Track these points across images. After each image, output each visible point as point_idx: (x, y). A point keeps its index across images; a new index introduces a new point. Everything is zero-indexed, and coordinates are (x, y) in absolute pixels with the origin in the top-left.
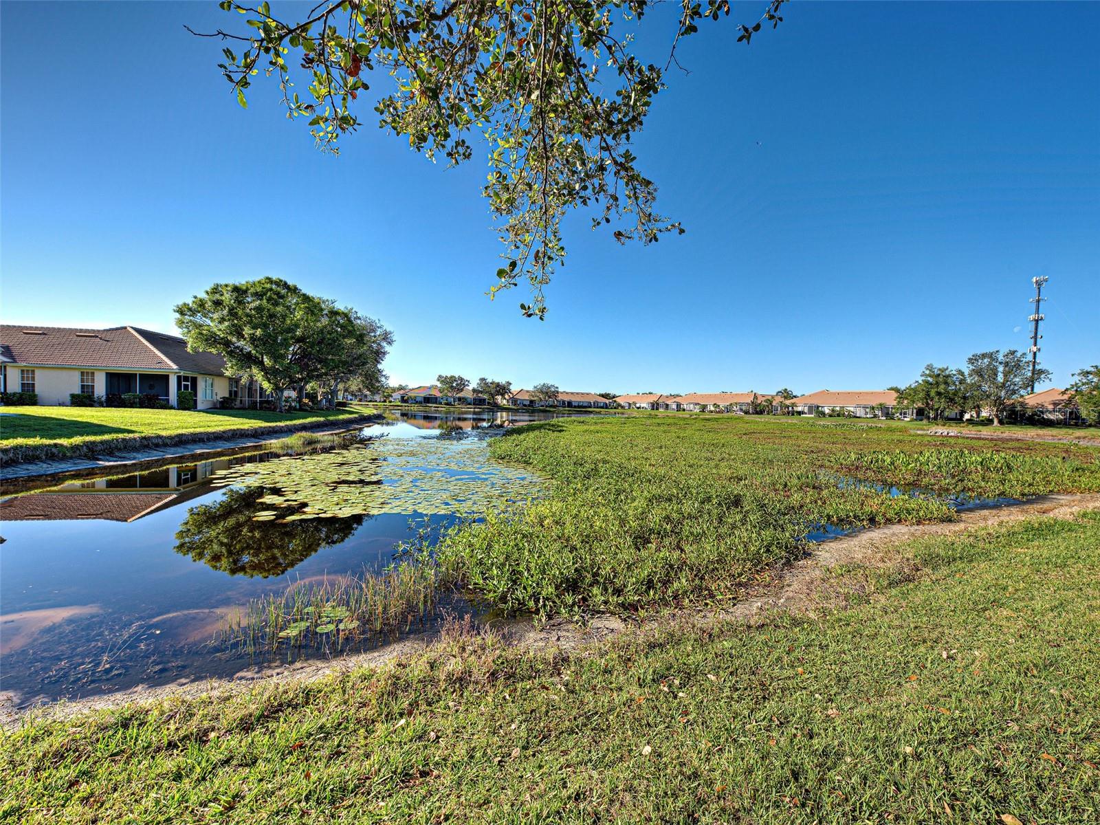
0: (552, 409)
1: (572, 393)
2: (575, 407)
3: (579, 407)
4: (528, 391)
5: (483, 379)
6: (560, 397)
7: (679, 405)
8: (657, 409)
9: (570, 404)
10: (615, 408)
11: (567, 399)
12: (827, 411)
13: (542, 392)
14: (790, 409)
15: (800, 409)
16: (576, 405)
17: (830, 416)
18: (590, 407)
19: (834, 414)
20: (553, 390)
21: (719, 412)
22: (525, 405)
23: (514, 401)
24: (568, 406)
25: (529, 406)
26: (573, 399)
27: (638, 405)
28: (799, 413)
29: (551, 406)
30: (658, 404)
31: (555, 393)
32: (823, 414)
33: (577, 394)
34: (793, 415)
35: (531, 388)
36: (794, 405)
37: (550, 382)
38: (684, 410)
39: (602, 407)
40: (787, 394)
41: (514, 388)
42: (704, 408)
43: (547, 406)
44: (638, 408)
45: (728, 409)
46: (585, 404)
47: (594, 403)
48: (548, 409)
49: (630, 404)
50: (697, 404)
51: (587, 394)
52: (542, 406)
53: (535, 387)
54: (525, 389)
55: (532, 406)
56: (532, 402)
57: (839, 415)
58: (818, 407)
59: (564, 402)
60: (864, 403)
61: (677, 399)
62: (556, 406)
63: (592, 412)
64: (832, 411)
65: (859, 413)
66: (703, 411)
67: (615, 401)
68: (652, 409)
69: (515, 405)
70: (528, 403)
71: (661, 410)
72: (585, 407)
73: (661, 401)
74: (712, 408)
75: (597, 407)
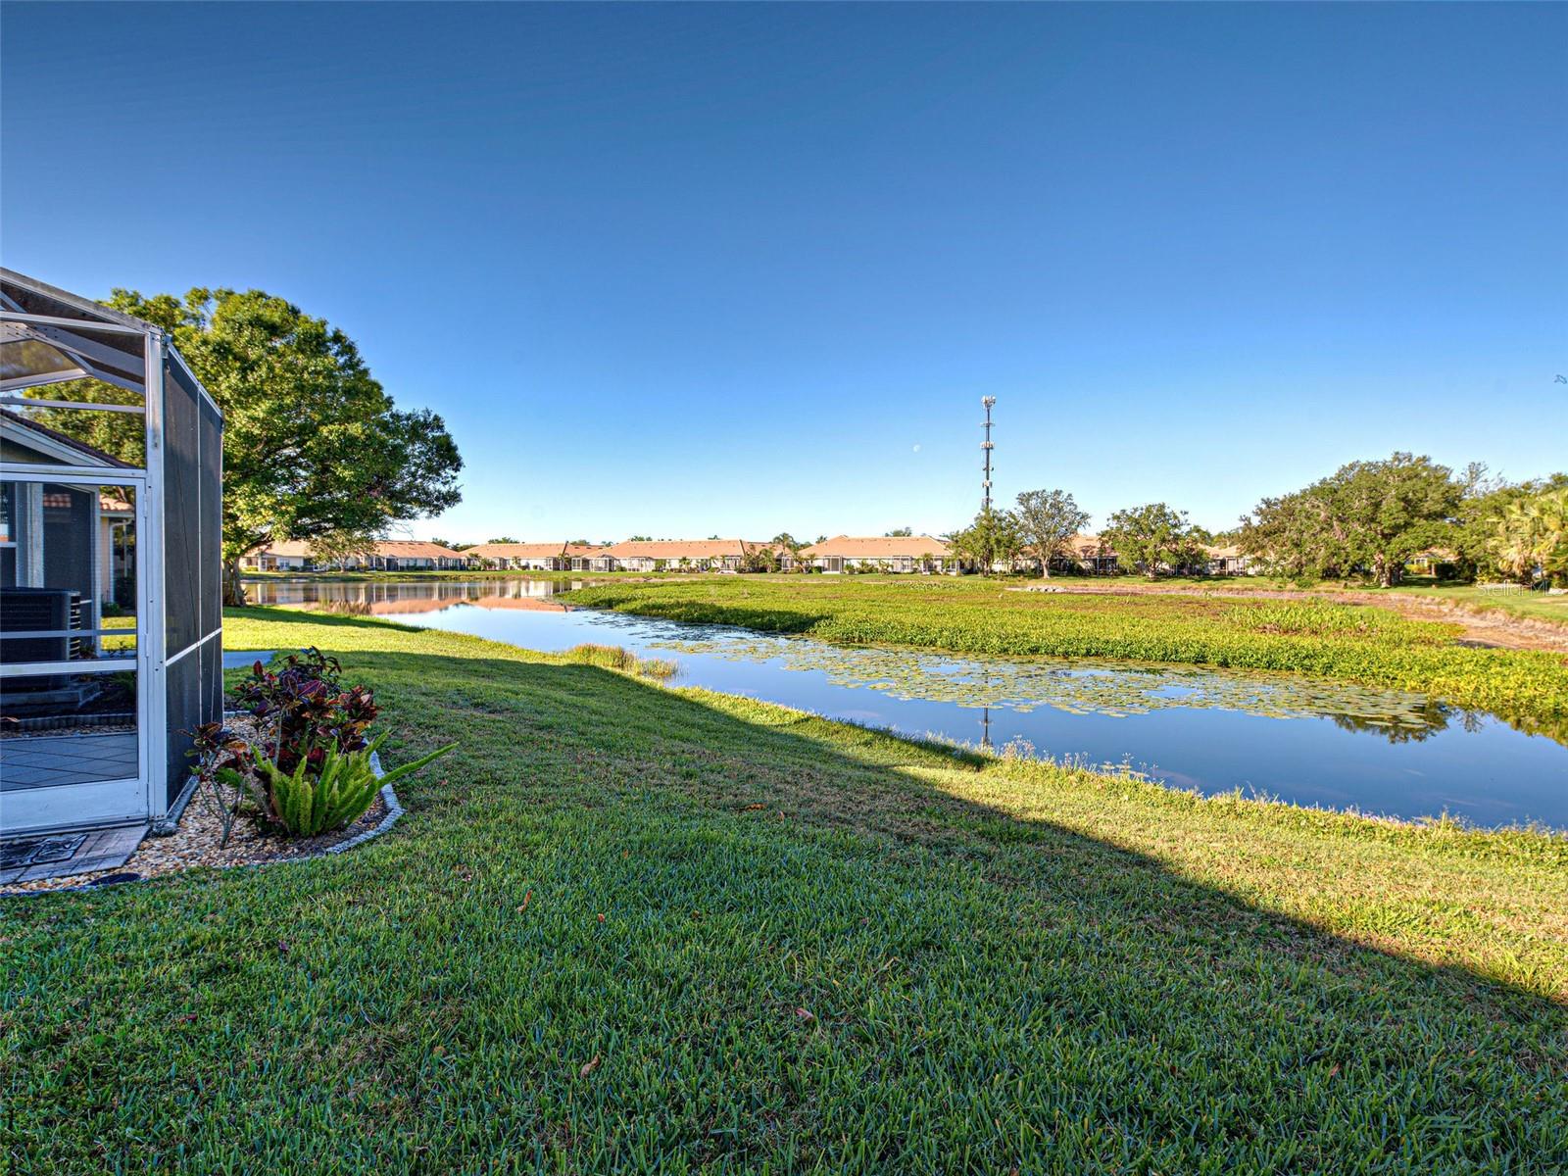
2: (402, 569)
3: (409, 568)
7: (611, 562)
8: (567, 568)
9: (392, 565)
10: (479, 569)
12: (856, 564)
14: (804, 563)
15: (818, 563)
16: (404, 564)
17: (862, 572)
18: (431, 568)
19: (868, 570)
22: (294, 569)
24: (389, 569)
25: (304, 569)
27: (523, 563)
28: (820, 569)
29: (352, 569)
30: (569, 560)
32: (852, 570)
34: (810, 572)
36: (812, 557)
38: (622, 569)
39: (453, 568)
42: (660, 565)
44: (526, 567)
45: (705, 566)
46: (420, 564)
47: (440, 560)
48: (351, 574)
50: (646, 559)
55: (311, 570)
56: (307, 561)
57: (871, 571)
58: (843, 559)
59: (378, 561)
60: (901, 553)
61: (606, 551)
62: (366, 569)
63: (443, 578)
64: (863, 564)
65: (898, 567)
66: (658, 570)
67: (476, 556)
68: (556, 569)
69: (270, 568)
70: (300, 564)
71: (577, 570)
72: (421, 569)
73: (572, 552)
74: (675, 564)
75: (446, 569)
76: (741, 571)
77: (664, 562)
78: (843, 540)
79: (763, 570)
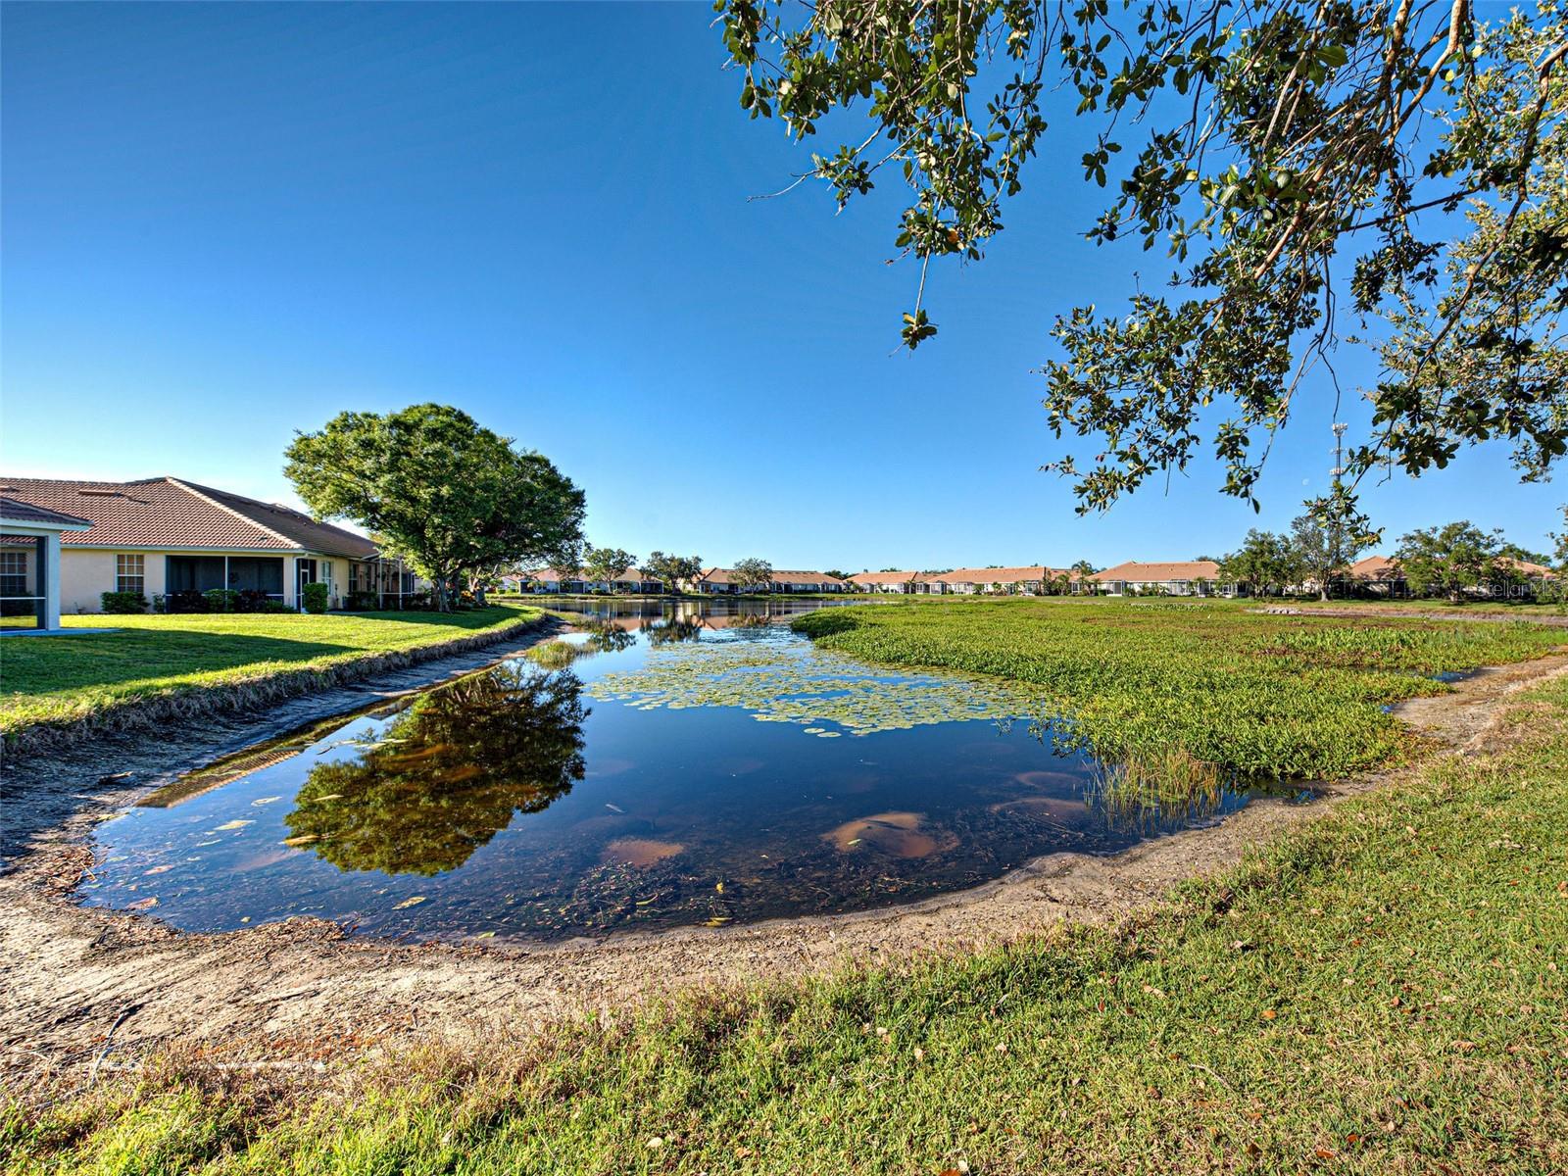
0: (763, 596)
1: (790, 573)
2: (796, 592)
3: (801, 592)
4: (724, 571)
5: (657, 554)
6: (775, 579)
7: (944, 586)
8: (913, 592)
9: (788, 588)
10: (853, 592)
11: (783, 581)
12: (1137, 588)
13: (748, 572)
14: (1092, 587)
15: (1104, 587)
16: (797, 589)
17: (1142, 595)
18: (817, 592)
19: (1147, 593)
20: (763, 567)
21: (1001, 594)
22: (722, 592)
23: (706, 586)
24: (786, 592)
25: (728, 592)
26: (793, 580)
27: (884, 588)
28: (1104, 592)
29: (761, 592)
30: (914, 585)
31: (767, 574)
32: (1133, 593)
33: (797, 573)
34: (1096, 594)
35: (731, 567)
36: (1097, 582)
37: (759, 557)
38: (952, 592)
39: (834, 592)
40: (1085, 569)
41: (705, 567)
42: (979, 589)
43: (755, 593)
44: (886, 591)
45: (1012, 590)
46: (809, 588)
47: (823, 586)
48: (758, 596)
49: (872, 586)
50: (970, 584)
51: (812, 573)
52: (747, 592)
53: (737, 565)
54: (721, 567)
55: (734, 593)
56: (732, 587)
57: (1151, 594)
58: (1126, 584)
59: (779, 585)
60: (1179, 578)
61: (940, 578)
62: (769, 592)
63: (821, 599)
64: (1144, 588)
65: (1175, 590)
66: (978, 593)
67: (852, 583)
68: (906, 592)
69: (707, 591)
70: (726, 588)
71: (919, 593)
72: (810, 592)
73: (917, 580)
74: (991, 589)
75: (828, 592)
76: (1038, 593)
77: (980, 587)
78: (1131, 566)
79: (1056, 593)
